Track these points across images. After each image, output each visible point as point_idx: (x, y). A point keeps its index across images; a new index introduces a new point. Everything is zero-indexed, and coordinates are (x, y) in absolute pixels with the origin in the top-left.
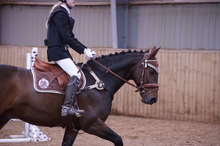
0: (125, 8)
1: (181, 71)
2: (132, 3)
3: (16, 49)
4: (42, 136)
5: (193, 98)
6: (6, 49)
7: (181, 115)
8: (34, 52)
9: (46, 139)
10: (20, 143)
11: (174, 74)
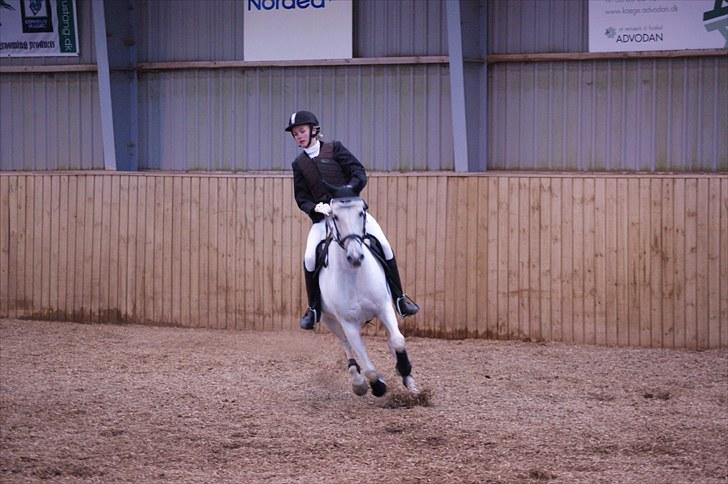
0: (131, 78)
1: (264, 219)
2: (147, 66)
5: (292, 278)
7: (267, 318)
11: (250, 227)
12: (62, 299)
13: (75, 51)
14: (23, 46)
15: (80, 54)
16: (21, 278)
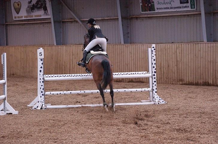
0: (211, 15)
2: (215, 11)
3: (140, 46)
4: (161, 101)
6: (134, 46)
8: (153, 47)
9: (164, 103)
10: (148, 105)
12: (192, 79)
13: (195, 8)
14: (180, 8)
15: (196, 9)
16: (180, 73)
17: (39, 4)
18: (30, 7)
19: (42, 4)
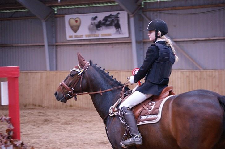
17: (109, 21)
18: (94, 24)
19: (113, 21)
